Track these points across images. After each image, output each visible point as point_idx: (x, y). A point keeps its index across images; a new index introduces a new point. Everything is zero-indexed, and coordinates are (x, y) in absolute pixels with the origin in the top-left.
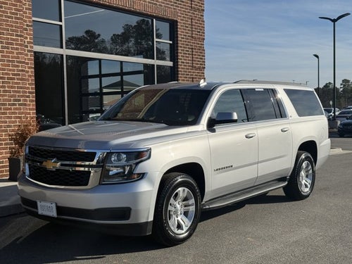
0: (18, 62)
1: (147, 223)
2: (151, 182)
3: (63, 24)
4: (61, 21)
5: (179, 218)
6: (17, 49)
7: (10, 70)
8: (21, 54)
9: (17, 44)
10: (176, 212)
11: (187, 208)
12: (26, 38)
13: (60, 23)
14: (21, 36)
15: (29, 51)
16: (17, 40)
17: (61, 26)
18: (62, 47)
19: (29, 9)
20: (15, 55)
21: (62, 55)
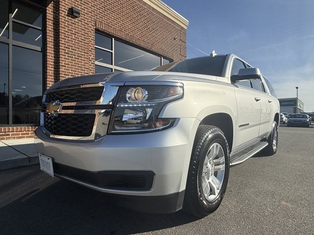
0: (84, 68)
1: (177, 194)
2: (185, 132)
3: (113, 52)
4: (112, 50)
5: (210, 180)
6: (84, 60)
7: (79, 72)
8: (87, 63)
9: (84, 58)
10: (207, 173)
11: (217, 167)
12: (91, 56)
13: (111, 51)
14: (87, 53)
15: (92, 63)
16: (85, 55)
17: (112, 53)
18: (112, 65)
19: (93, 40)
20: (83, 64)
21: (112, 69)
